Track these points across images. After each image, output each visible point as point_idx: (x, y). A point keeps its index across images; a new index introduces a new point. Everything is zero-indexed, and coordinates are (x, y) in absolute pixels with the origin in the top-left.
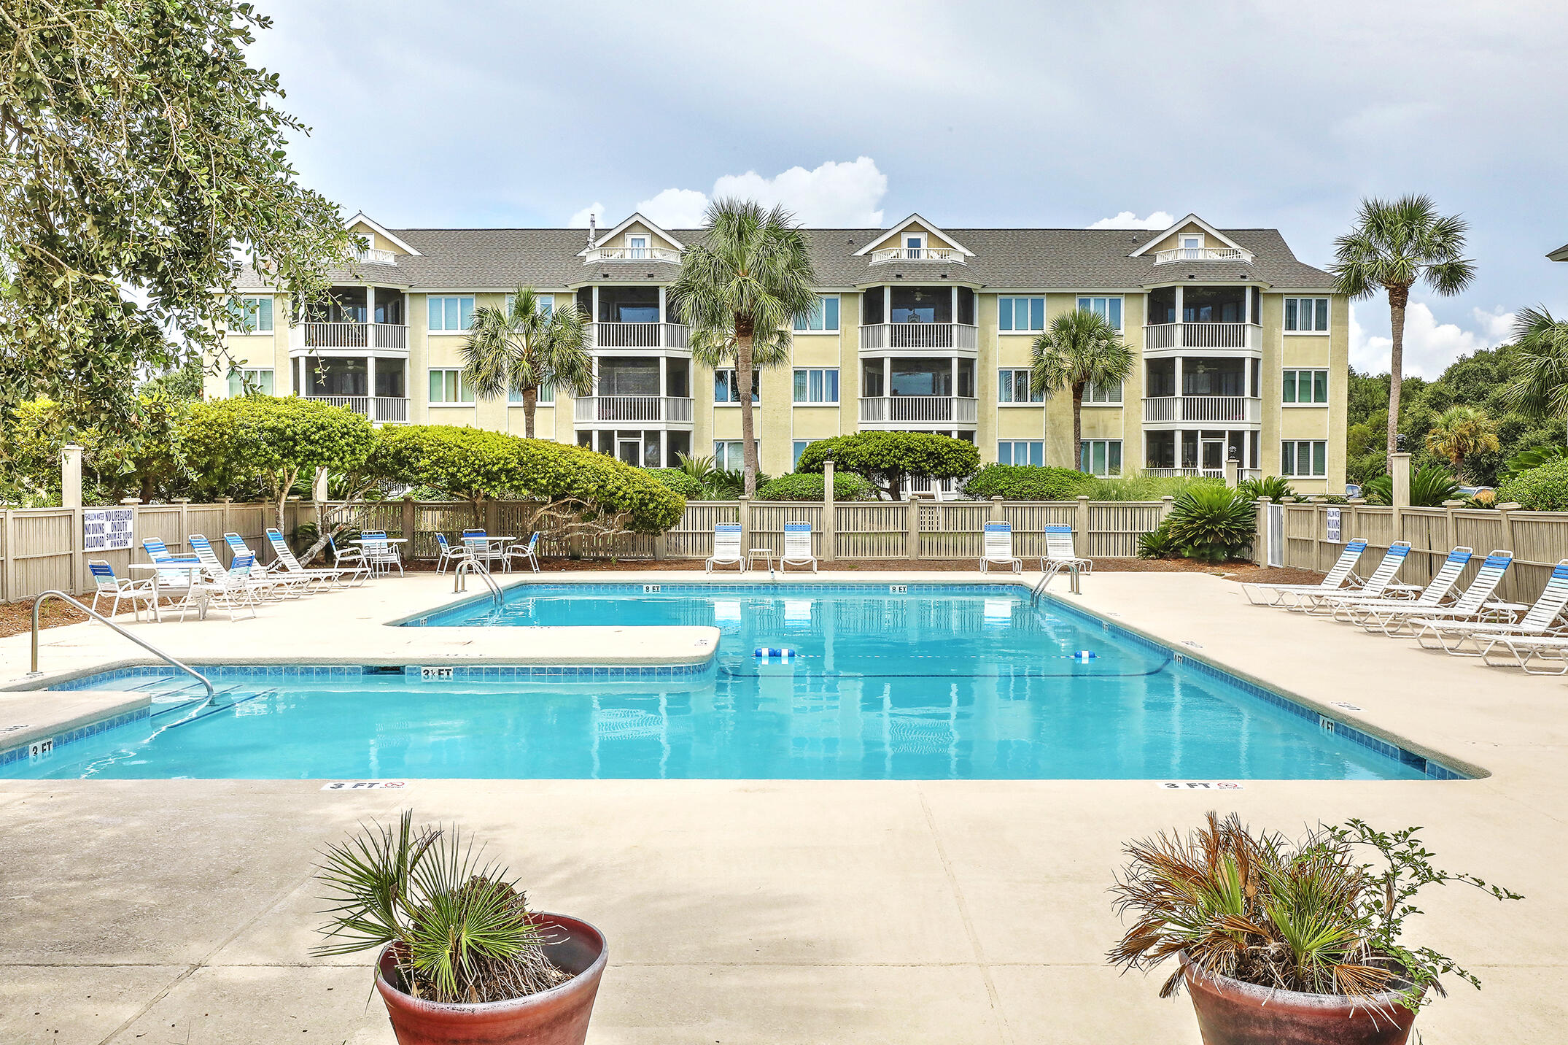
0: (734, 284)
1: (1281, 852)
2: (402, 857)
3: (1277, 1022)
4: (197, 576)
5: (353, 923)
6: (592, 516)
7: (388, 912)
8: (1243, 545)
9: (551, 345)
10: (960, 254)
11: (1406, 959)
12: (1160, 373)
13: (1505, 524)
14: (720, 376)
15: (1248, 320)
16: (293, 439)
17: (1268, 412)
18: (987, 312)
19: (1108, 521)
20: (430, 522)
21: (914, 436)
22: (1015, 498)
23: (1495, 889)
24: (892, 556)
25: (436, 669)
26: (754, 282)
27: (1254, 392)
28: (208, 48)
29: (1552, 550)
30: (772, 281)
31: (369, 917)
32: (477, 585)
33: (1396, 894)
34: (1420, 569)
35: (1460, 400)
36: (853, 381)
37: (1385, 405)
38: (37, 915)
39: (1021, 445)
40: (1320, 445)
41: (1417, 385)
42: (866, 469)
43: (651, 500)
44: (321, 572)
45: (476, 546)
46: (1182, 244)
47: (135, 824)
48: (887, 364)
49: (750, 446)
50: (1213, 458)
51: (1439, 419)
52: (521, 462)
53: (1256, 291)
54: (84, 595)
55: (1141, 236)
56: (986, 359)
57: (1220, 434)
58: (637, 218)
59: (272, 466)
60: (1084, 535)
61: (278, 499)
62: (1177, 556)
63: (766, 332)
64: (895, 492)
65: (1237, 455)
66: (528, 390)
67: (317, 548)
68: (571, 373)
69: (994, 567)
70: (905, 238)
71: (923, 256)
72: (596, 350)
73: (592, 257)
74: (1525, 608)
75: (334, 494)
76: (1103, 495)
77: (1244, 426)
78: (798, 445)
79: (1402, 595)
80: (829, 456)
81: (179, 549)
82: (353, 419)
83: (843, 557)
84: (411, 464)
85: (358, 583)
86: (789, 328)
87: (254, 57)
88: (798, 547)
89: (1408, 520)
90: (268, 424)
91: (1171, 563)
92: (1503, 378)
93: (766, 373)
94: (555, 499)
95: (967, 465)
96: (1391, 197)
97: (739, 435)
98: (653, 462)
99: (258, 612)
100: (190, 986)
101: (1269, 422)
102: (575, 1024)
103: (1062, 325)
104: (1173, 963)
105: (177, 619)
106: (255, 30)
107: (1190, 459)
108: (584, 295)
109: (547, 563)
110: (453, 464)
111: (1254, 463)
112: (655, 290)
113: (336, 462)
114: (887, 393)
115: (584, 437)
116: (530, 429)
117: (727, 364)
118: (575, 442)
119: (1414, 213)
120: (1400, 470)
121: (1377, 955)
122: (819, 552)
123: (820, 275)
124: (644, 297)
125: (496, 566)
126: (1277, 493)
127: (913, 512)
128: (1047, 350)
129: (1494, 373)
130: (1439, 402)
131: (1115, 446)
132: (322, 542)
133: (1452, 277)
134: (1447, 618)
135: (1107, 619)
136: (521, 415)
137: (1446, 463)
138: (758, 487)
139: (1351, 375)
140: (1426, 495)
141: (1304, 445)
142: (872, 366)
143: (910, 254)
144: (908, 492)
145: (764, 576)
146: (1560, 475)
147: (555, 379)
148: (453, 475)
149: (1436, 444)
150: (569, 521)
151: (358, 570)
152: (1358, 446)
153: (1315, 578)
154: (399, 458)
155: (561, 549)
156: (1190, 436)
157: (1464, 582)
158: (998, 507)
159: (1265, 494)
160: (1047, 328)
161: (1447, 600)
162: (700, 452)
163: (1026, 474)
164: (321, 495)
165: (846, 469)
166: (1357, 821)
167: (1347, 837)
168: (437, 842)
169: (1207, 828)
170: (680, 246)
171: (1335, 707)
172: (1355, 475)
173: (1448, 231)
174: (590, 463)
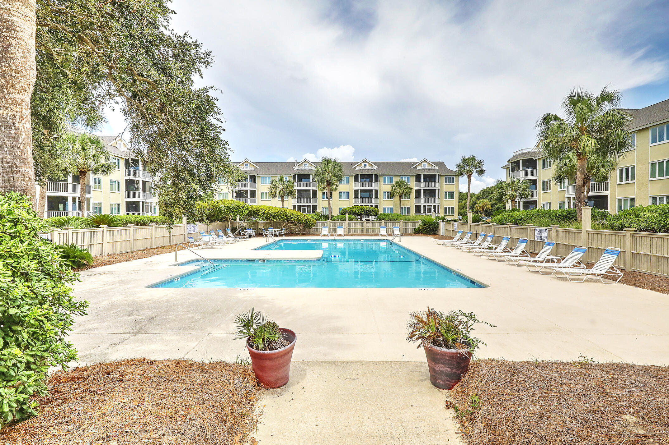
0: (326, 174)
1: (444, 316)
2: (252, 318)
3: (442, 355)
4: (211, 239)
5: (241, 332)
6: (296, 225)
7: (249, 330)
8: (436, 231)
9: (287, 187)
10: (375, 167)
11: (471, 341)
12: (418, 192)
13: (493, 227)
14: (324, 194)
15: (437, 181)
16: (232, 209)
17: (441, 201)
18: (381, 179)
19: (406, 225)
20: (261, 226)
21: (365, 207)
22: (387, 220)
23: (490, 324)
24: (360, 233)
25: (262, 260)
26: (331, 174)
27: (438, 197)
28: (212, 136)
29: (503, 233)
30: (334, 173)
31: (245, 331)
32: (271, 240)
33: (469, 326)
34: (474, 237)
35: (483, 198)
36: (352, 194)
37: (467, 199)
38: (175, 321)
39: (388, 208)
40: (453, 208)
41: (474, 194)
42: (355, 214)
43: (309, 221)
44: (237, 237)
45: (271, 231)
46: (423, 165)
47: (196, 298)
48: (359, 191)
49: (330, 208)
50: (430, 211)
51: (478, 202)
52: (281, 213)
53: (439, 175)
54: (187, 243)
55: (414, 163)
56: (380, 190)
57: (431, 206)
58: (306, 160)
59: (228, 214)
60: (402, 229)
61: (229, 221)
62: (422, 233)
63: (333, 184)
64: (361, 219)
65: (435, 211)
66: (282, 197)
67: (237, 232)
68: (291, 193)
69: (382, 236)
70: (363, 164)
71: (367, 168)
72: (296, 188)
73: (296, 168)
74: (497, 246)
75: (241, 220)
76: (406, 220)
77: (436, 204)
78: (340, 208)
79: (470, 243)
80: (347, 212)
81: (208, 233)
82: (244, 204)
83: (350, 233)
84: (257, 214)
85: (246, 239)
86: (338, 183)
87: (223, 137)
88: (340, 231)
89: (471, 226)
90: (226, 206)
91: (420, 235)
92: (492, 193)
93: (333, 193)
94: (288, 221)
95: (376, 213)
96: (468, 155)
97: (328, 206)
98: (309, 212)
99: (224, 246)
100: (207, 338)
101: (441, 203)
102: (290, 354)
103: (397, 182)
104: (420, 341)
105: (207, 248)
106: (222, 132)
107: (425, 211)
108: (294, 176)
109: (286, 235)
110: (266, 214)
111: (438, 212)
112: (310, 175)
113: (241, 213)
114: (359, 197)
115: (294, 207)
116: (283, 205)
117: (325, 191)
118: (292, 209)
119: (473, 159)
120: (470, 215)
121: (464, 339)
122: (345, 232)
123: (344, 172)
124: (307, 177)
125: (275, 236)
126: (443, 219)
127: (365, 223)
128: (394, 188)
129: (490, 192)
130: (478, 198)
131: (408, 208)
132: (238, 230)
133: (481, 172)
134: (480, 248)
135: (406, 248)
136: (281, 202)
137: (480, 211)
138: (332, 218)
139: (459, 192)
140: (476, 220)
141: (449, 208)
142: (356, 191)
143: (364, 167)
144: (364, 219)
145: (332, 238)
146: (504, 216)
147: (288, 195)
148: (266, 216)
149: (478, 207)
150: (291, 226)
151: (246, 237)
152: (461, 208)
153: (452, 238)
154: (255, 213)
155: (289, 231)
156: (424, 206)
157: (484, 240)
158: (383, 222)
159: (441, 220)
160: (394, 183)
161: (480, 244)
162: (319, 210)
163: (389, 215)
164: (238, 220)
165: (351, 214)
166: (460, 310)
167: (458, 315)
168: (259, 314)
169: (427, 311)
170: (315, 166)
171: (456, 270)
172: (460, 214)
173: (480, 163)
174: (296, 213)
